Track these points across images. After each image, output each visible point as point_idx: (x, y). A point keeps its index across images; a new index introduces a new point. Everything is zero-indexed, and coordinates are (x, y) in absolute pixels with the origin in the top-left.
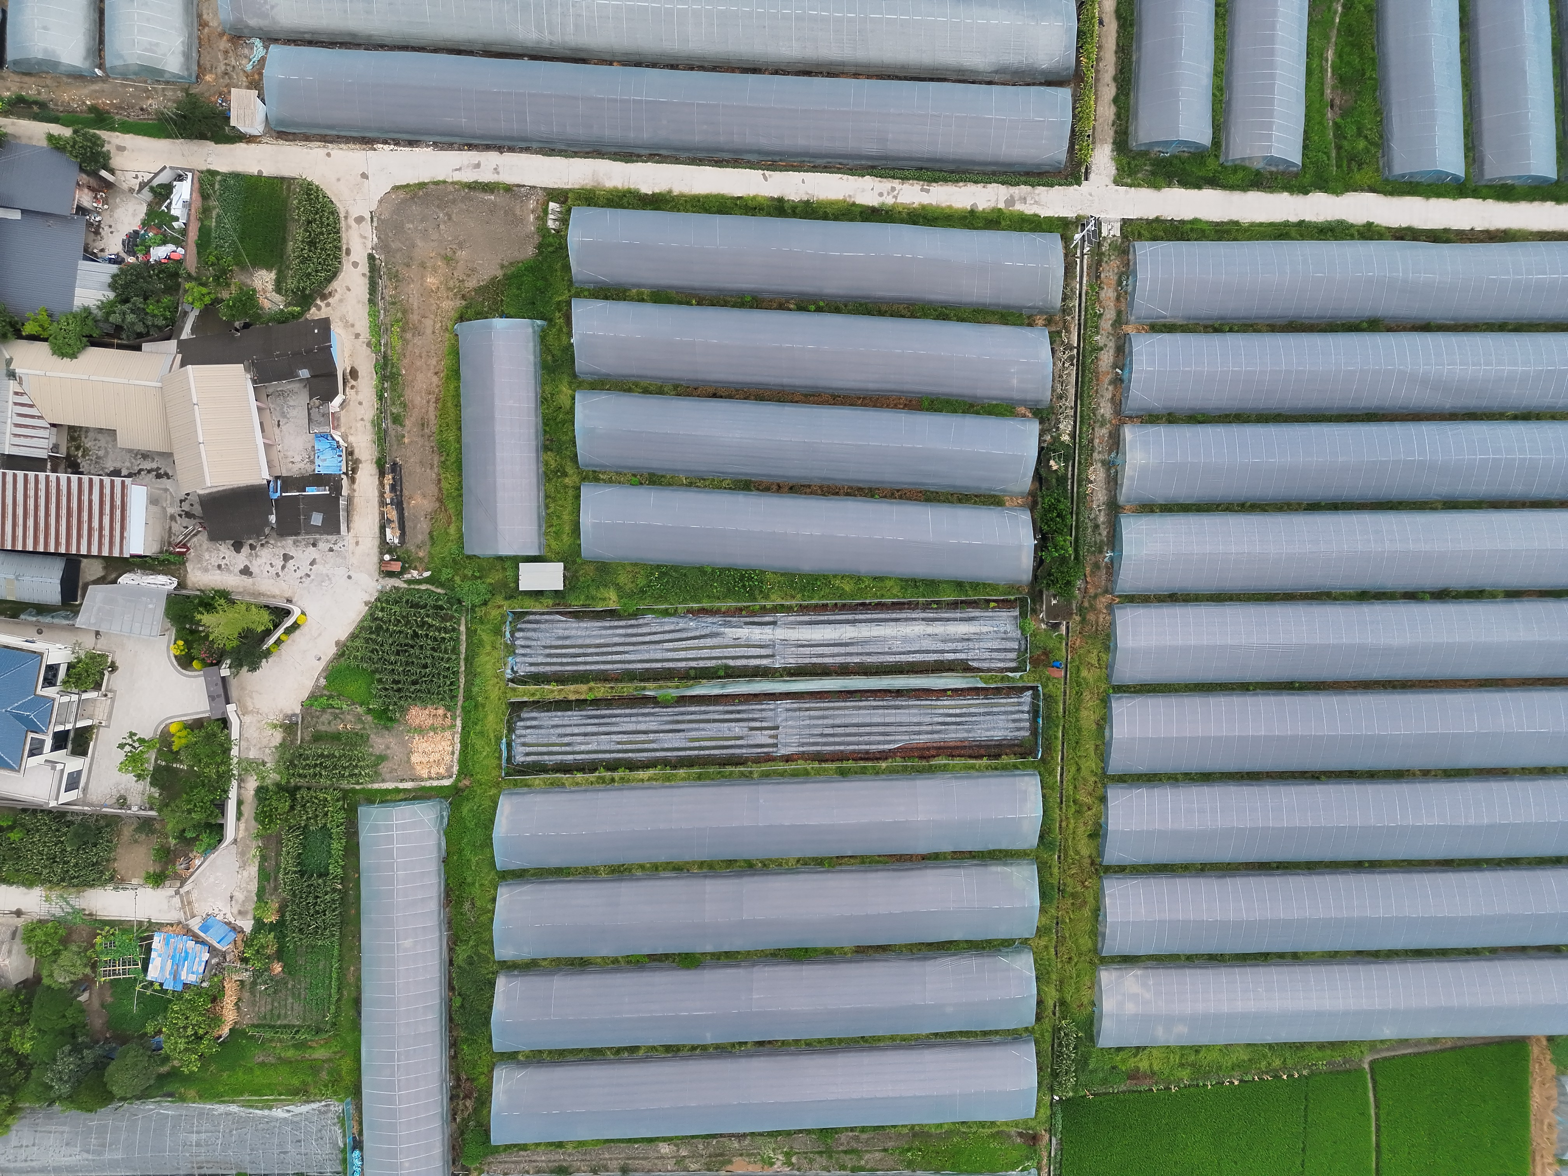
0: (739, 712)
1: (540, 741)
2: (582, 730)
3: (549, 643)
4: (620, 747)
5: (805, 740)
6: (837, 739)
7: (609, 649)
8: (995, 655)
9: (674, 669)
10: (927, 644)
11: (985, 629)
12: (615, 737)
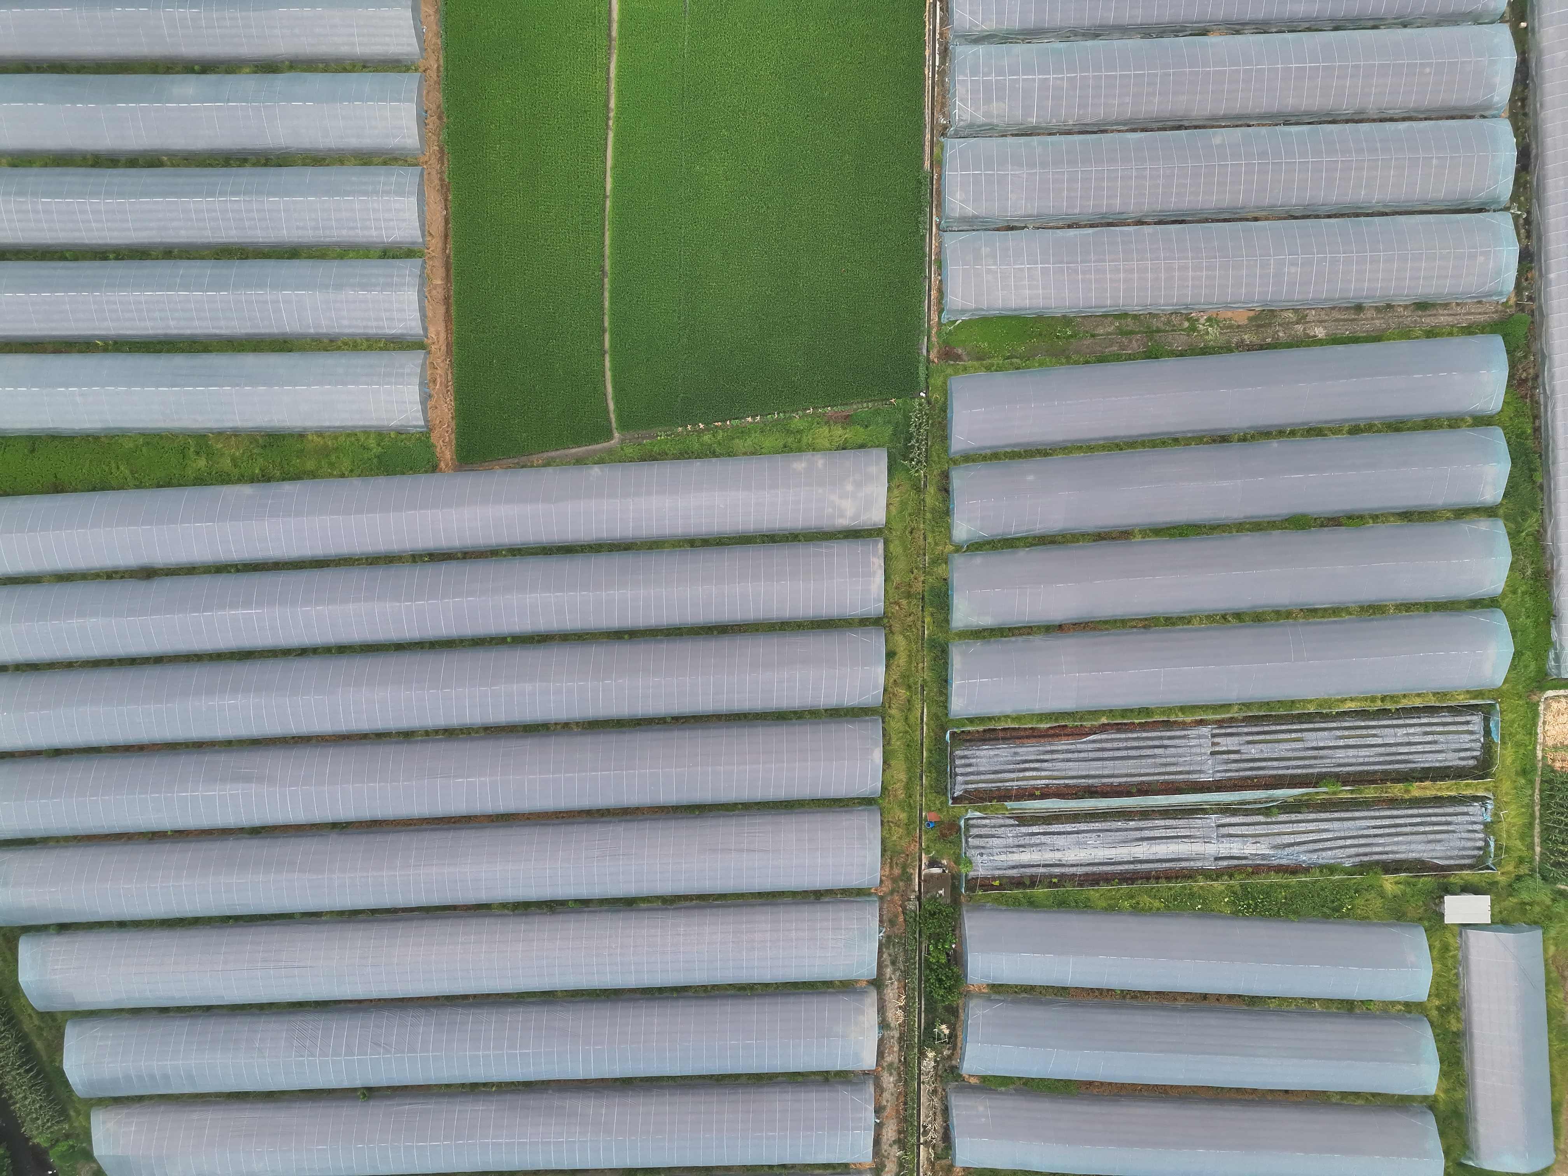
0: (1251, 769)
1: (1456, 737)
2: (1413, 749)
3: (1450, 836)
4: (1374, 732)
5: (1183, 741)
6: (1151, 743)
7: (1387, 831)
8: (993, 831)
9: (1320, 812)
10: (1060, 841)
11: (1003, 857)
12: (1380, 741)
